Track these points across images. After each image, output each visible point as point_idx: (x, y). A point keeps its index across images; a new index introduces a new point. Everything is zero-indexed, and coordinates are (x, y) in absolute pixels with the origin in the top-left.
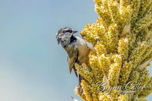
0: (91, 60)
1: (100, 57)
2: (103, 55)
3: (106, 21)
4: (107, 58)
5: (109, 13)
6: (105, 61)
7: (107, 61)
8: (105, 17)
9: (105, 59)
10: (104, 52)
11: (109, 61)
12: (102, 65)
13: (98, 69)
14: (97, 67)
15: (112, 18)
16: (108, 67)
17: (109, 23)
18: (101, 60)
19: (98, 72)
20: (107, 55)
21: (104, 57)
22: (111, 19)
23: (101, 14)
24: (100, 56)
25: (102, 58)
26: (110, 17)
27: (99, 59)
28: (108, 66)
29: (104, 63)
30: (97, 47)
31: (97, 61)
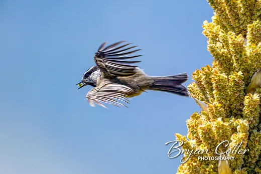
0: (201, 128)
1: (215, 123)
2: (220, 119)
3: (225, 66)
4: (226, 124)
5: (230, 54)
6: (222, 128)
7: (226, 129)
8: (223, 59)
9: (223, 125)
10: (220, 115)
11: (228, 128)
12: (218, 136)
13: (212, 142)
14: (210, 138)
15: (234, 61)
16: (228, 138)
17: (229, 69)
18: (216, 127)
19: (211, 146)
20: (225, 119)
21: (222, 123)
22: (233, 64)
23: (217, 55)
24: (214, 121)
25: (218, 123)
26: (230, 59)
27: (214, 125)
28: (227, 136)
29: (221, 131)
30: (209, 107)
31: (210, 129)
